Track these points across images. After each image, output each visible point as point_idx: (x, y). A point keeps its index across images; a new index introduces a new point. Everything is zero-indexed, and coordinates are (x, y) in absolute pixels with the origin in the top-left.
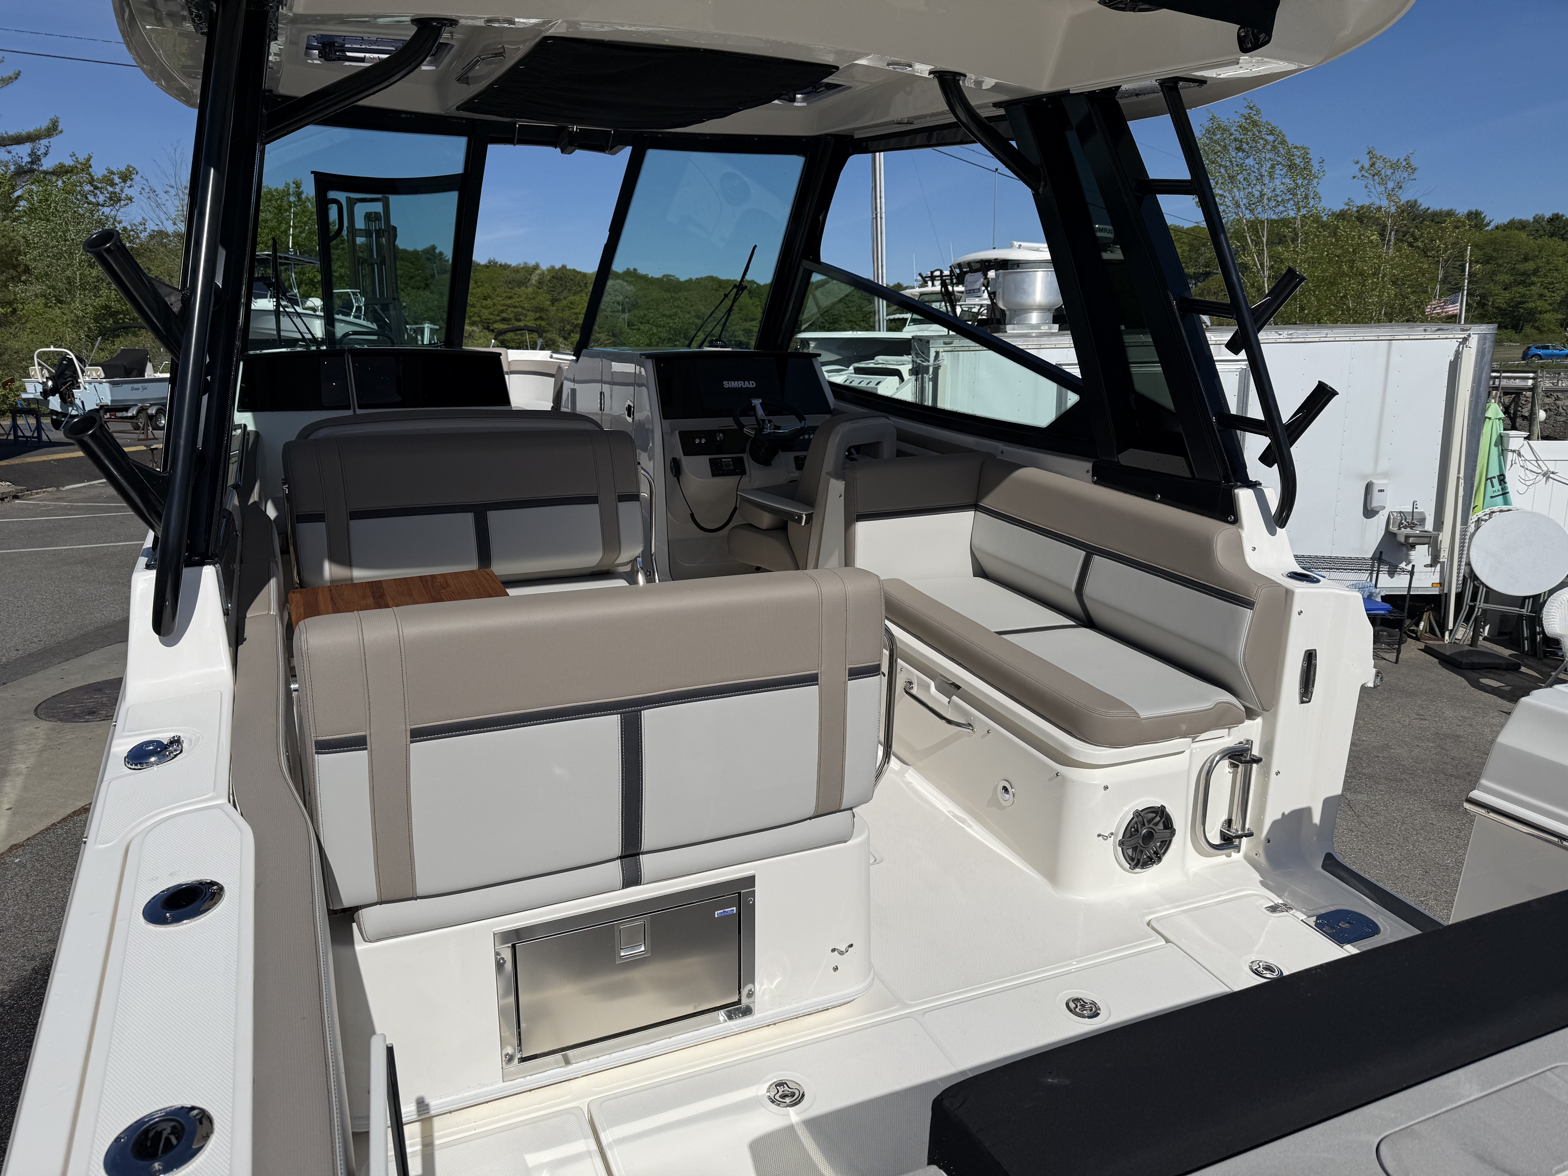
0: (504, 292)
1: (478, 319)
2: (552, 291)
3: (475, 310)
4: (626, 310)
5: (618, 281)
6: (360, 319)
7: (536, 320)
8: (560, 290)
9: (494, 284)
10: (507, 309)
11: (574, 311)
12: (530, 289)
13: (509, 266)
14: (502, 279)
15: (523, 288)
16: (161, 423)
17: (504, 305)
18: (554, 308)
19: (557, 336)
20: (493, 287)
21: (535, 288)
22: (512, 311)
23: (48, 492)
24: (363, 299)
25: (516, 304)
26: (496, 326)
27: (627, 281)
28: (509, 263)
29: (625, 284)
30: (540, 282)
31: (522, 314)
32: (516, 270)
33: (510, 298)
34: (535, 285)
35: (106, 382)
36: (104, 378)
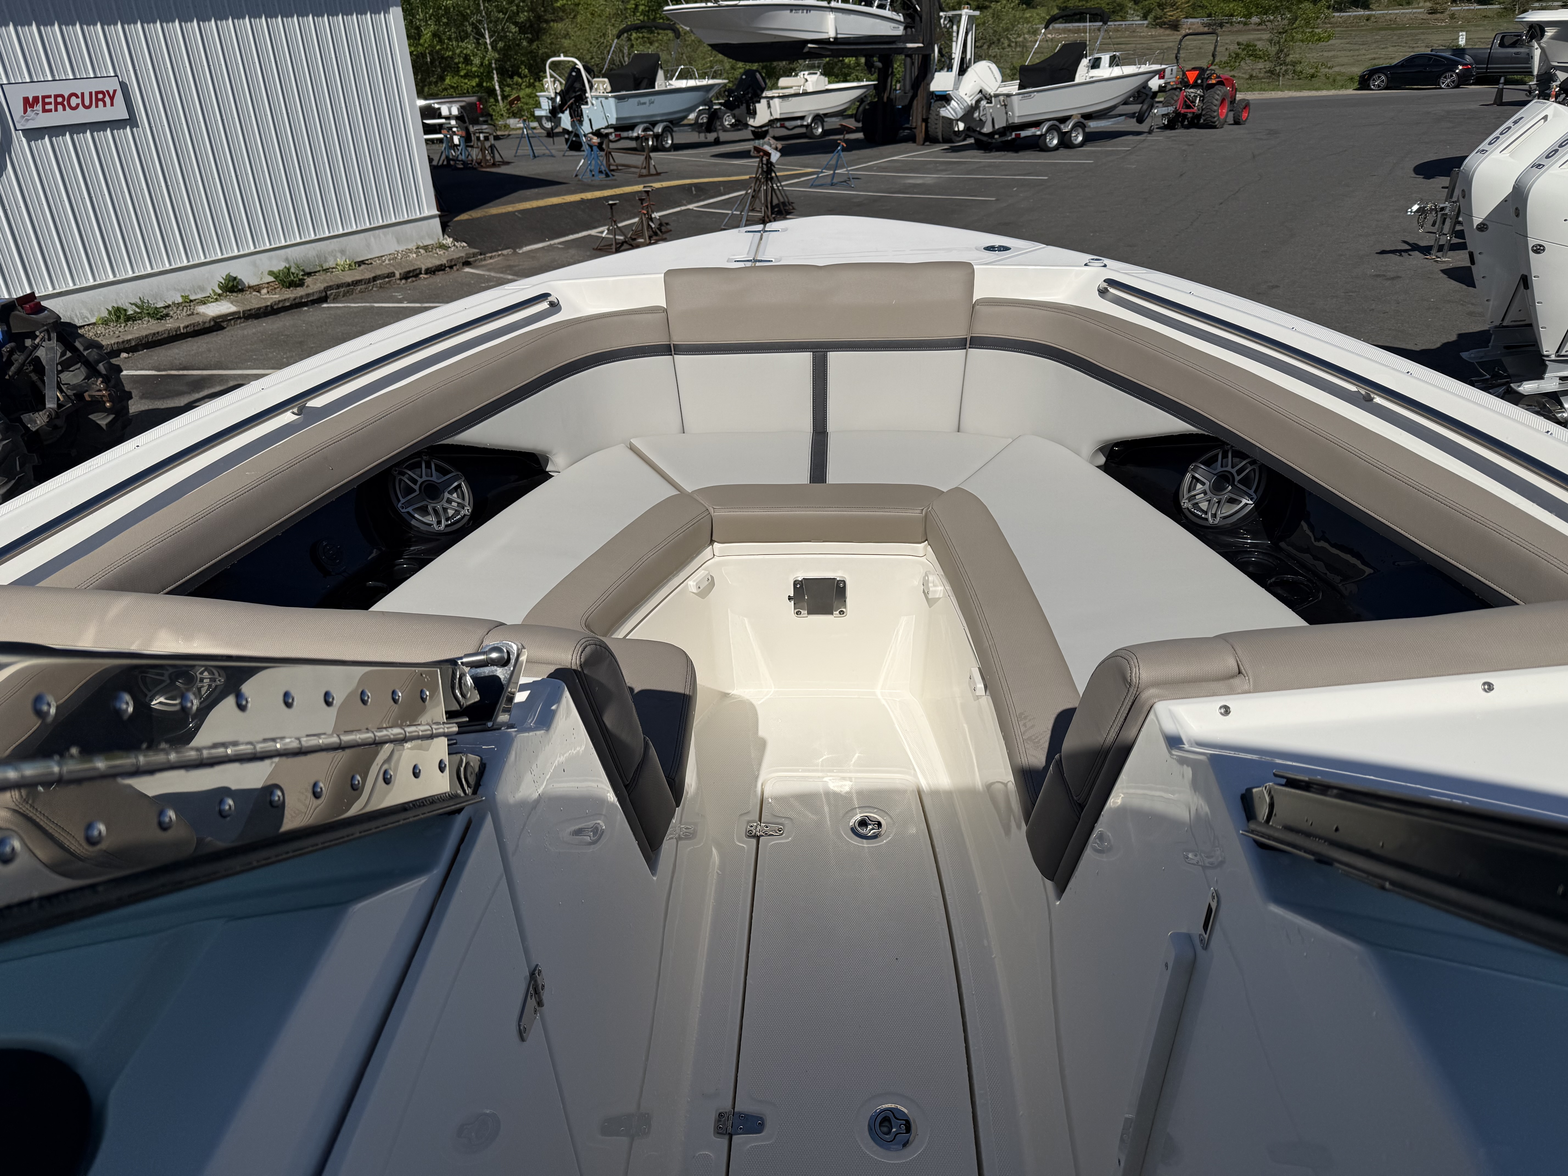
6: (885, 9)
16: (667, 143)
23: (503, 255)
35: (612, 97)
36: (610, 92)
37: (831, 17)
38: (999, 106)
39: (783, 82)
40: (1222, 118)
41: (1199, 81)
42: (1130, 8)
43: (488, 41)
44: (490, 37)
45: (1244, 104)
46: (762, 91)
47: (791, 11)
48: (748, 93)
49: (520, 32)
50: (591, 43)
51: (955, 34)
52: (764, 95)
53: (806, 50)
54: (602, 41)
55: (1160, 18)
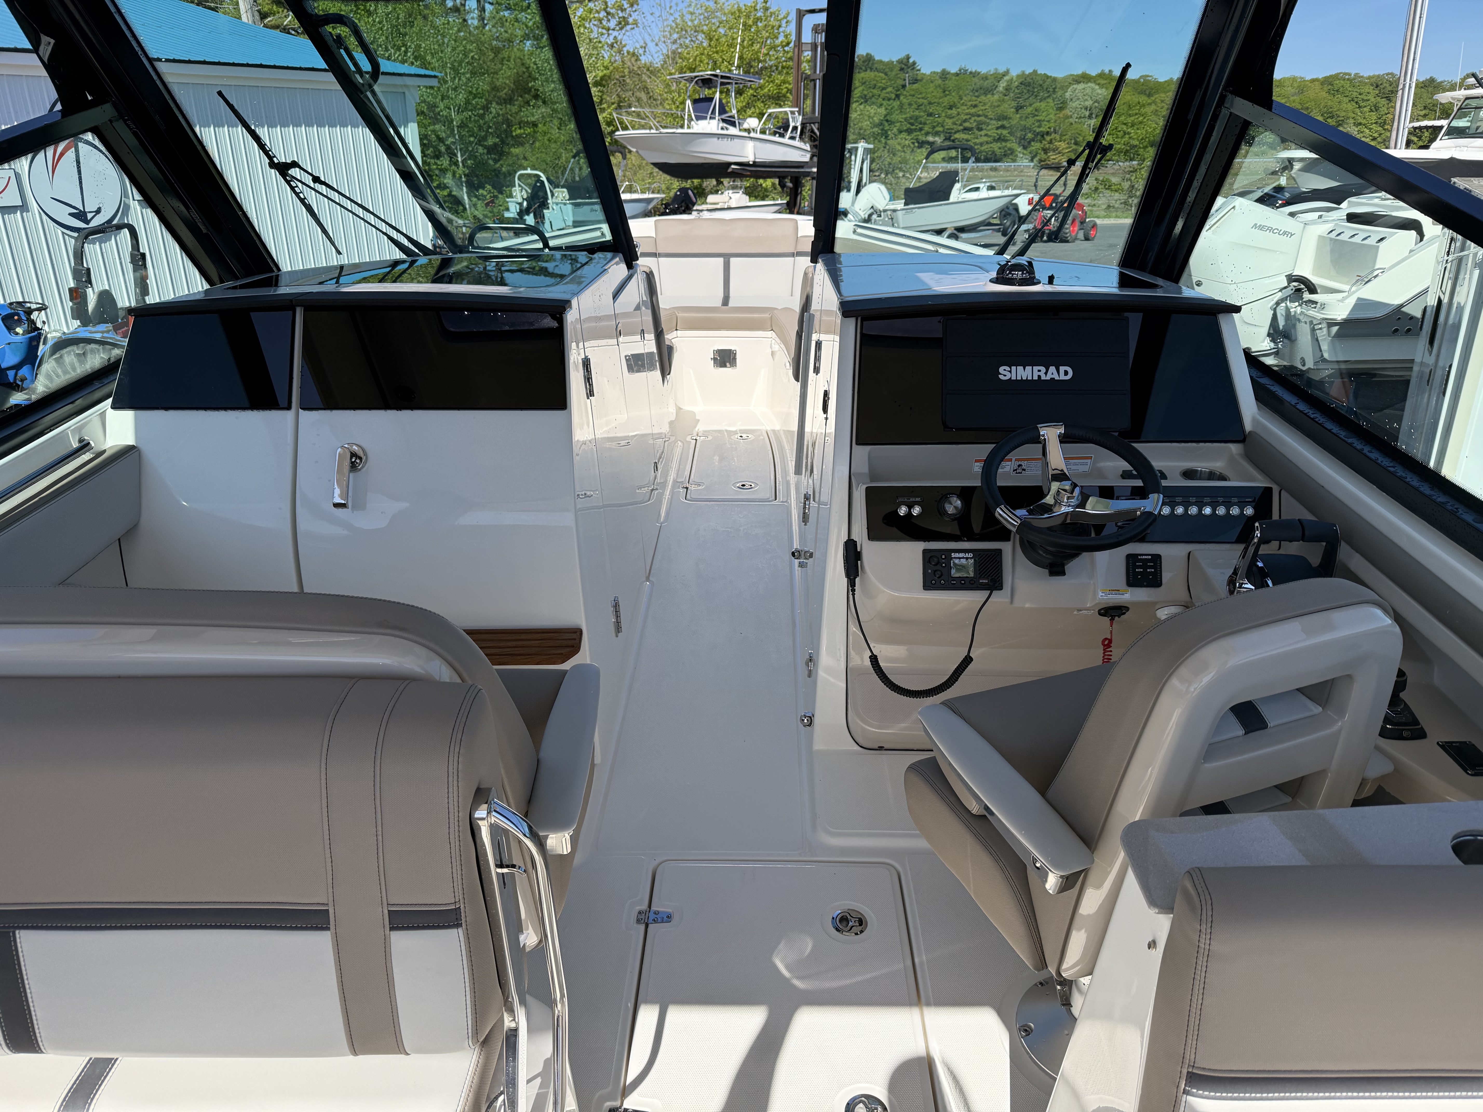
0: (970, 101)
1: (941, 129)
2: (1018, 98)
3: (939, 120)
4: (1094, 116)
5: (1090, 84)
6: (796, 140)
7: (997, 128)
8: (1026, 97)
9: (961, 93)
10: (970, 118)
11: (1038, 118)
12: (996, 97)
13: (979, 73)
14: (969, 87)
15: (989, 96)
17: (967, 114)
18: (1018, 116)
19: (1017, 145)
20: (960, 96)
21: (1001, 95)
22: (975, 120)
24: (801, 118)
25: (980, 113)
26: (957, 136)
27: (1099, 84)
28: (979, 70)
29: (1097, 87)
30: (1008, 89)
31: (984, 123)
32: (985, 78)
33: (975, 106)
34: (1002, 92)
35: (570, 203)
36: (569, 200)
37: (750, 144)
38: (887, 219)
39: (711, 198)
40: (1073, 234)
41: (1054, 205)
42: (1020, 152)
43: (460, 159)
44: (462, 156)
45: (1092, 224)
46: (694, 204)
47: (718, 138)
48: (681, 207)
49: (489, 153)
50: (547, 164)
51: (853, 163)
52: (695, 208)
53: (730, 170)
54: (557, 162)
55: (1044, 161)
